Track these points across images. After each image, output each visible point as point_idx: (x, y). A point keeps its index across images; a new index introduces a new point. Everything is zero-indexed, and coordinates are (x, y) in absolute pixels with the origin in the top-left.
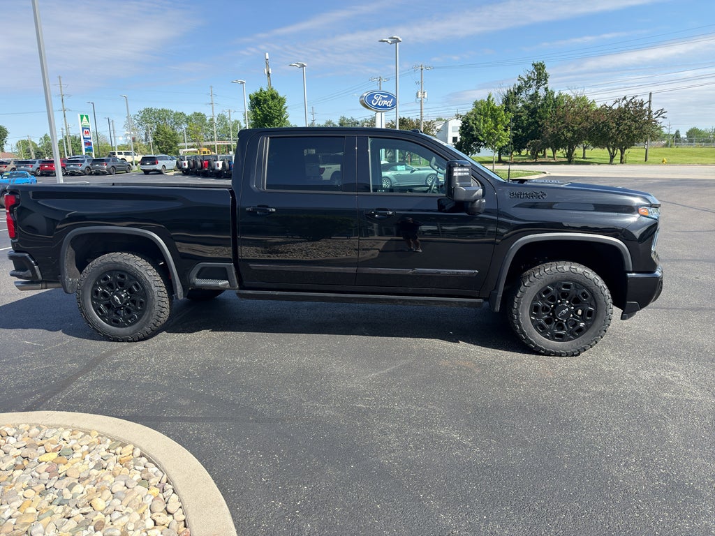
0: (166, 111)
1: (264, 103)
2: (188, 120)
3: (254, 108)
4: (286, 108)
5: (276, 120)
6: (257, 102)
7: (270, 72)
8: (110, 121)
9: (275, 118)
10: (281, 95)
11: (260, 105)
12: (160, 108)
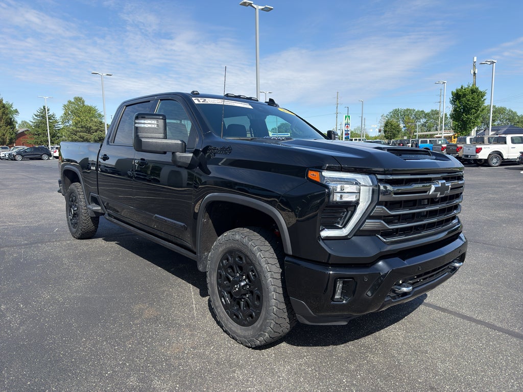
0: (409, 110)
1: (463, 97)
2: (426, 115)
3: (455, 102)
4: (485, 100)
5: (474, 110)
6: (457, 97)
7: (476, 72)
8: (363, 119)
9: (472, 108)
10: (481, 89)
11: (459, 99)
12: (405, 108)
